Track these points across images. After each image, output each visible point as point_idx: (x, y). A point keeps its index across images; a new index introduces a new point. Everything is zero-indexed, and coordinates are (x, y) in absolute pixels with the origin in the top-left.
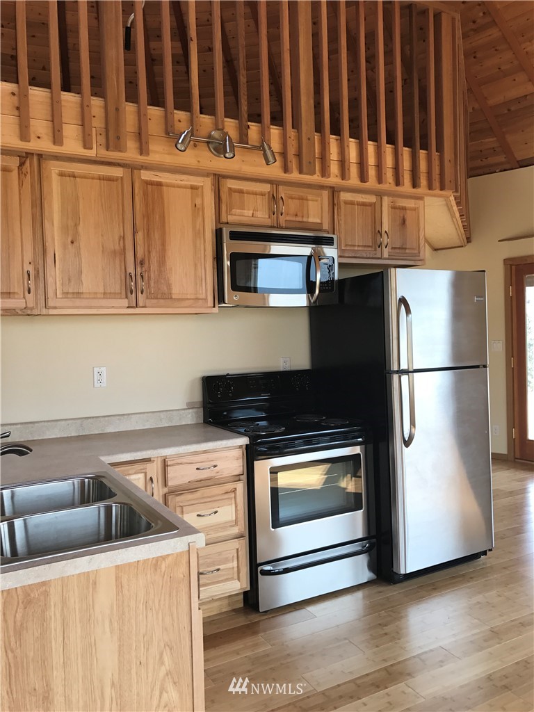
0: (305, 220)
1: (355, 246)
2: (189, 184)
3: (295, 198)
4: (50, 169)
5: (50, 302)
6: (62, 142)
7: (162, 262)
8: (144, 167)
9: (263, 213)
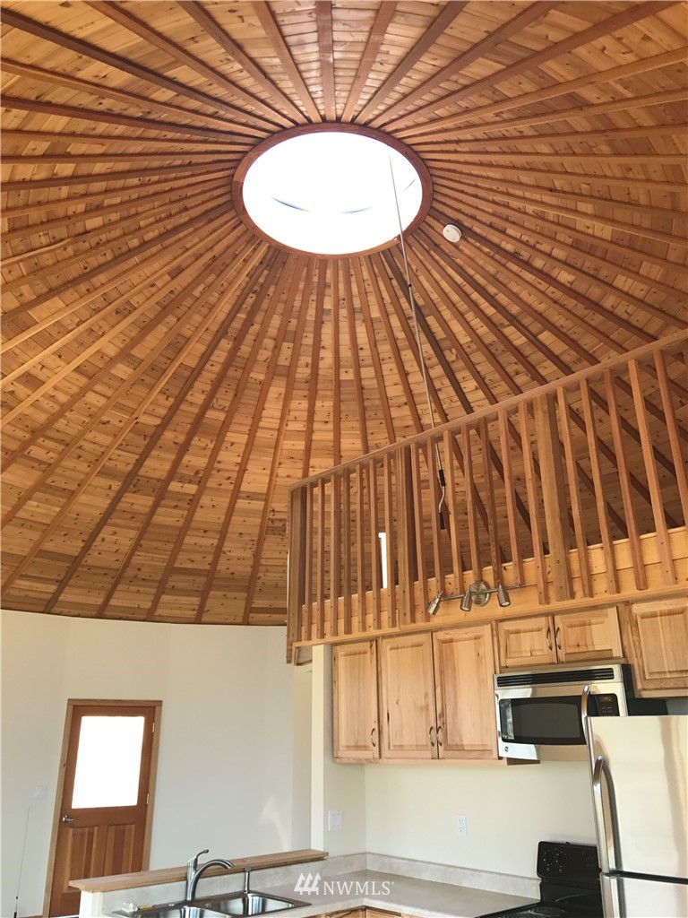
0: (591, 648)
1: (664, 672)
2: (472, 635)
3: (575, 626)
4: (386, 645)
5: (385, 753)
6: (379, 627)
7: (455, 715)
8: (440, 629)
9: (541, 650)
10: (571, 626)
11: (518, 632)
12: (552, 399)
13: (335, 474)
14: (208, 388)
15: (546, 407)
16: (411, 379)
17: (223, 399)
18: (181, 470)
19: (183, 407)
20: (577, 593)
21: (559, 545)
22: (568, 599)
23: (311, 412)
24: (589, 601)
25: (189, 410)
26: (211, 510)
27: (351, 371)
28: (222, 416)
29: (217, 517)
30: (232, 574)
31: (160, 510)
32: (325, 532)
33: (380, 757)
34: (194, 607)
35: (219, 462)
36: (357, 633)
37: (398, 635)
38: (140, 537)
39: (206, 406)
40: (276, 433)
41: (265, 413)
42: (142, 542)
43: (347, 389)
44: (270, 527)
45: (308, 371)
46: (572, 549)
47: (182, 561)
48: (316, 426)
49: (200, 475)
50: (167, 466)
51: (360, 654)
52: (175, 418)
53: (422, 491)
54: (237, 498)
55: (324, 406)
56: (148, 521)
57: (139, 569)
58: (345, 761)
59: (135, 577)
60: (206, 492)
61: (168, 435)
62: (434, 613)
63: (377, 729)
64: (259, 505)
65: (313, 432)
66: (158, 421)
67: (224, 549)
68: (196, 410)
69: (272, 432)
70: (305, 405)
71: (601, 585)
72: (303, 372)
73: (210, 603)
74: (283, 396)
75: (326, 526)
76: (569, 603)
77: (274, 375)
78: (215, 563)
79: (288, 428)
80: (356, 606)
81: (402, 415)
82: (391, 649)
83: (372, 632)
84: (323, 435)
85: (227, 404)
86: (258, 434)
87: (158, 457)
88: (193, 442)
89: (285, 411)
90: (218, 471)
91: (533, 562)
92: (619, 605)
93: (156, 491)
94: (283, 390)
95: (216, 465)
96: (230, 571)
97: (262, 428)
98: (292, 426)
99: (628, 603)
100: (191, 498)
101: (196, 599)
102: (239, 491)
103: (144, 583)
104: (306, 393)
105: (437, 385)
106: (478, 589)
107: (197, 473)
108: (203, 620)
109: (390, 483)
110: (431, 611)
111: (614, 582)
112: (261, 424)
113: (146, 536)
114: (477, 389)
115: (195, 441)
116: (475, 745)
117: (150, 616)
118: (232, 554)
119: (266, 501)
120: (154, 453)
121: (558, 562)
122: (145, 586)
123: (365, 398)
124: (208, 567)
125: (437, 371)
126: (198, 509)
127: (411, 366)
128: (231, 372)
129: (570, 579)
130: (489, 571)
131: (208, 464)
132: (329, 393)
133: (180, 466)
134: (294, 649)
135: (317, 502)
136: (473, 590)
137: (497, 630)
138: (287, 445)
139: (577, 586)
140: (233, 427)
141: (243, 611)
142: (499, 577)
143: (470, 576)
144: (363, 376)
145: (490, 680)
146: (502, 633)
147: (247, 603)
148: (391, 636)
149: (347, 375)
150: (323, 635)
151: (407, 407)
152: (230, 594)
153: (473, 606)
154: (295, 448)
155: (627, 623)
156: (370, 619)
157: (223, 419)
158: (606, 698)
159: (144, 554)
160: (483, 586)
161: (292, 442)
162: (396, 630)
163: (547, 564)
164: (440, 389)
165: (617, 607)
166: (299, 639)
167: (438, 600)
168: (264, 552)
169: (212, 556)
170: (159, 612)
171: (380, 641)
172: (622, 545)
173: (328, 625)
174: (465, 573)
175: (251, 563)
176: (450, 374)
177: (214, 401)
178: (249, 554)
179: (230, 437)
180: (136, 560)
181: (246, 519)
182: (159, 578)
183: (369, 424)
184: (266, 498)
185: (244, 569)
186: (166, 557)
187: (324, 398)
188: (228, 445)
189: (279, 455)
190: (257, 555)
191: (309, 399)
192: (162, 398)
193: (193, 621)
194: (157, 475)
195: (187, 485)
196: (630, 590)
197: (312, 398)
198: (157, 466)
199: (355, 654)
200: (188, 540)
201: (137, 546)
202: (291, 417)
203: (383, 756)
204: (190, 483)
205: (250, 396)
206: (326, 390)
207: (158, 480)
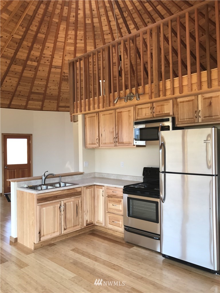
0: (163, 113)
1: (185, 119)
2: (128, 110)
3: (159, 106)
4: (101, 114)
5: (101, 145)
6: (99, 108)
7: (121, 133)
8: (118, 108)
9: (148, 114)
10: (158, 106)
11: (142, 108)
12: (159, 28)
13: (84, 57)
14: (37, 24)
15: (156, 31)
16: (112, 24)
17: (44, 29)
18: (31, 57)
19: (29, 32)
20: (161, 95)
21: (157, 80)
22: (158, 97)
23: (76, 36)
24: (164, 98)
25: (31, 33)
26: (43, 72)
27: (90, 19)
28: (44, 36)
29: (45, 74)
30: (52, 94)
31: (25, 71)
32: (81, 81)
33: (99, 146)
34: (40, 105)
35: (44, 54)
36: (92, 111)
37: (105, 111)
38: (19, 81)
39: (38, 32)
40: (63, 43)
41: (59, 35)
42: (20, 83)
43: (88, 27)
44: (63, 79)
45: (74, 19)
46: (160, 81)
47: (34, 90)
48: (78, 41)
49: (38, 59)
50: (26, 55)
51: (93, 117)
52: (27, 36)
53: (114, 67)
54: (51, 68)
55: (80, 33)
56: (21, 76)
57: (20, 92)
58: (89, 148)
59: (19, 95)
60: (40, 65)
61: (25, 43)
62: (116, 103)
63: (98, 139)
64: (59, 70)
65: (77, 43)
66: (20, 37)
67: (48, 86)
68: (34, 33)
69: (62, 43)
70: (73, 33)
71: (168, 93)
72: (72, 19)
73: (45, 104)
74: (65, 29)
75: (81, 79)
76: (158, 99)
77: (62, 20)
78: (45, 91)
79: (68, 42)
80: (92, 102)
81: (108, 37)
82: (103, 115)
83: (97, 110)
84: (80, 45)
85: (45, 31)
86: (57, 44)
87: (22, 52)
88: (34, 46)
89: (66, 35)
90: (44, 57)
91: (148, 86)
92: (173, 99)
93: (23, 64)
94: (65, 27)
95: (43, 55)
96: (51, 93)
97: (59, 41)
98: (70, 41)
99: (176, 98)
100: (35, 67)
101: (41, 102)
102: (52, 65)
103: (22, 97)
104: (74, 28)
105: (121, 26)
106: (130, 95)
107: (37, 58)
108: (43, 109)
109: (103, 63)
110: (115, 102)
111: (172, 91)
112: (58, 40)
113: (21, 80)
114: (134, 28)
115: (35, 46)
116: (127, 142)
117: (26, 108)
118: (51, 88)
119: (61, 69)
120: (20, 50)
121: (156, 85)
122: (23, 98)
123: (95, 30)
124: (43, 92)
125: (121, 21)
126: (38, 71)
127: (112, 18)
128: (46, 18)
129: (159, 91)
130: (134, 89)
131: (40, 55)
132: (82, 28)
133: (30, 56)
134: (72, 116)
135: (78, 70)
136: (129, 95)
137: (135, 108)
138: (68, 48)
139: (161, 93)
140: (48, 41)
141: (56, 107)
142: (137, 91)
143: (128, 91)
144: (94, 22)
145: (132, 123)
146: (137, 109)
147: (57, 104)
148: (102, 111)
149: (88, 21)
150: (81, 111)
151: (110, 35)
152: (51, 101)
153: (128, 101)
154: (71, 49)
155: (175, 104)
156: (96, 106)
157: (44, 37)
158: (166, 127)
159: (21, 87)
160: (132, 94)
161: (69, 47)
162: (104, 109)
163: (153, 86)
164: (121, 28)
165: (173, 100)
166: (74, 113)
167: (117, 99)
168: (62, 87)
169: (44, 88)
170: (28, 106)
171: (99, 113)
172: (176, 79)
173: (83, 108)
174: (126, 90)
175: (58, 91)
176: (125, 22)
177: (40, 30)
178: (57, 88)
179: (47, 44)
180: (19, 89)
181: (55, 75)
182: (27, 95)
183: (97, 41)
184: (61, 68)
185: (56, 93)
186: (29, 88)
187: (80, 30)
188: (47, 47)
189: (65, 52)
190: (60, 88)
191: (75, 31)
192: (21, 28)
193: (40, 109)
194: (22, 58)
195: (33, 63)
196: (177, 94)
197: (76, 30)
198: (22, 55)
199: (92, 117)
200: (35, 82)
201: (18, 84)
202: (69, 37)
203: (100, 146)
204: (34, 61)
205: (53, 28)
206: (81, 26)
207: (23, 60)
